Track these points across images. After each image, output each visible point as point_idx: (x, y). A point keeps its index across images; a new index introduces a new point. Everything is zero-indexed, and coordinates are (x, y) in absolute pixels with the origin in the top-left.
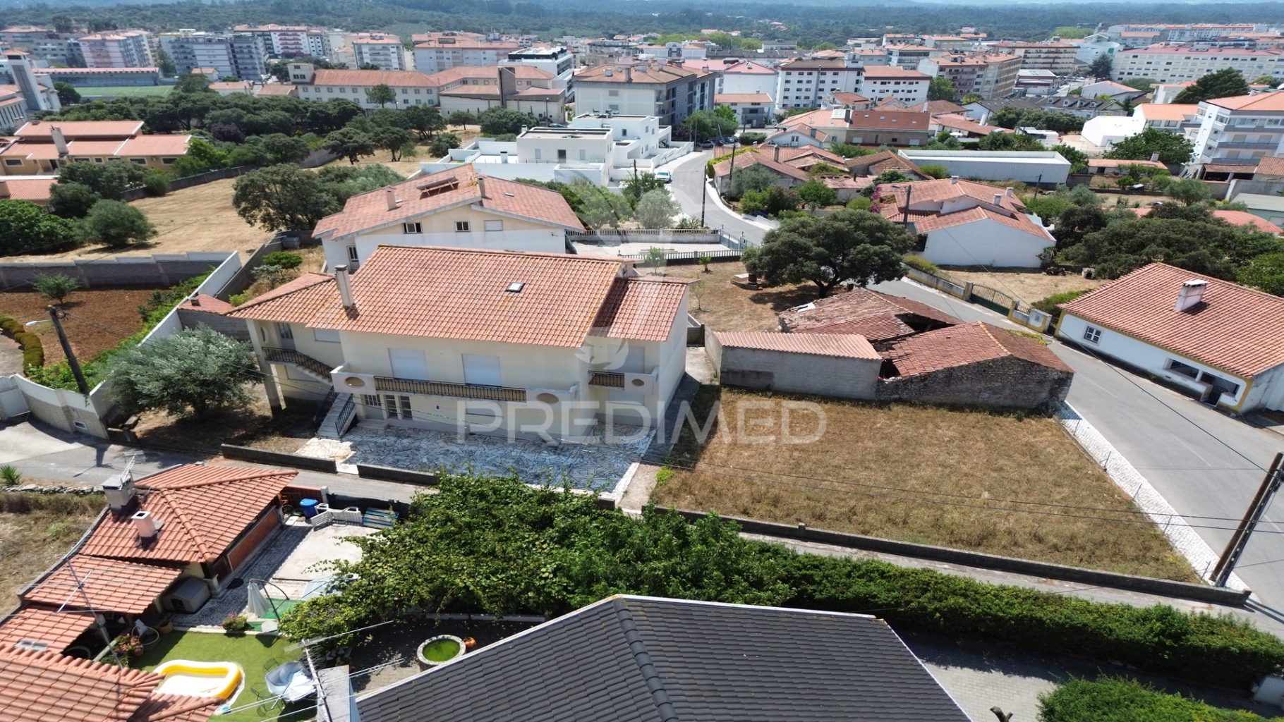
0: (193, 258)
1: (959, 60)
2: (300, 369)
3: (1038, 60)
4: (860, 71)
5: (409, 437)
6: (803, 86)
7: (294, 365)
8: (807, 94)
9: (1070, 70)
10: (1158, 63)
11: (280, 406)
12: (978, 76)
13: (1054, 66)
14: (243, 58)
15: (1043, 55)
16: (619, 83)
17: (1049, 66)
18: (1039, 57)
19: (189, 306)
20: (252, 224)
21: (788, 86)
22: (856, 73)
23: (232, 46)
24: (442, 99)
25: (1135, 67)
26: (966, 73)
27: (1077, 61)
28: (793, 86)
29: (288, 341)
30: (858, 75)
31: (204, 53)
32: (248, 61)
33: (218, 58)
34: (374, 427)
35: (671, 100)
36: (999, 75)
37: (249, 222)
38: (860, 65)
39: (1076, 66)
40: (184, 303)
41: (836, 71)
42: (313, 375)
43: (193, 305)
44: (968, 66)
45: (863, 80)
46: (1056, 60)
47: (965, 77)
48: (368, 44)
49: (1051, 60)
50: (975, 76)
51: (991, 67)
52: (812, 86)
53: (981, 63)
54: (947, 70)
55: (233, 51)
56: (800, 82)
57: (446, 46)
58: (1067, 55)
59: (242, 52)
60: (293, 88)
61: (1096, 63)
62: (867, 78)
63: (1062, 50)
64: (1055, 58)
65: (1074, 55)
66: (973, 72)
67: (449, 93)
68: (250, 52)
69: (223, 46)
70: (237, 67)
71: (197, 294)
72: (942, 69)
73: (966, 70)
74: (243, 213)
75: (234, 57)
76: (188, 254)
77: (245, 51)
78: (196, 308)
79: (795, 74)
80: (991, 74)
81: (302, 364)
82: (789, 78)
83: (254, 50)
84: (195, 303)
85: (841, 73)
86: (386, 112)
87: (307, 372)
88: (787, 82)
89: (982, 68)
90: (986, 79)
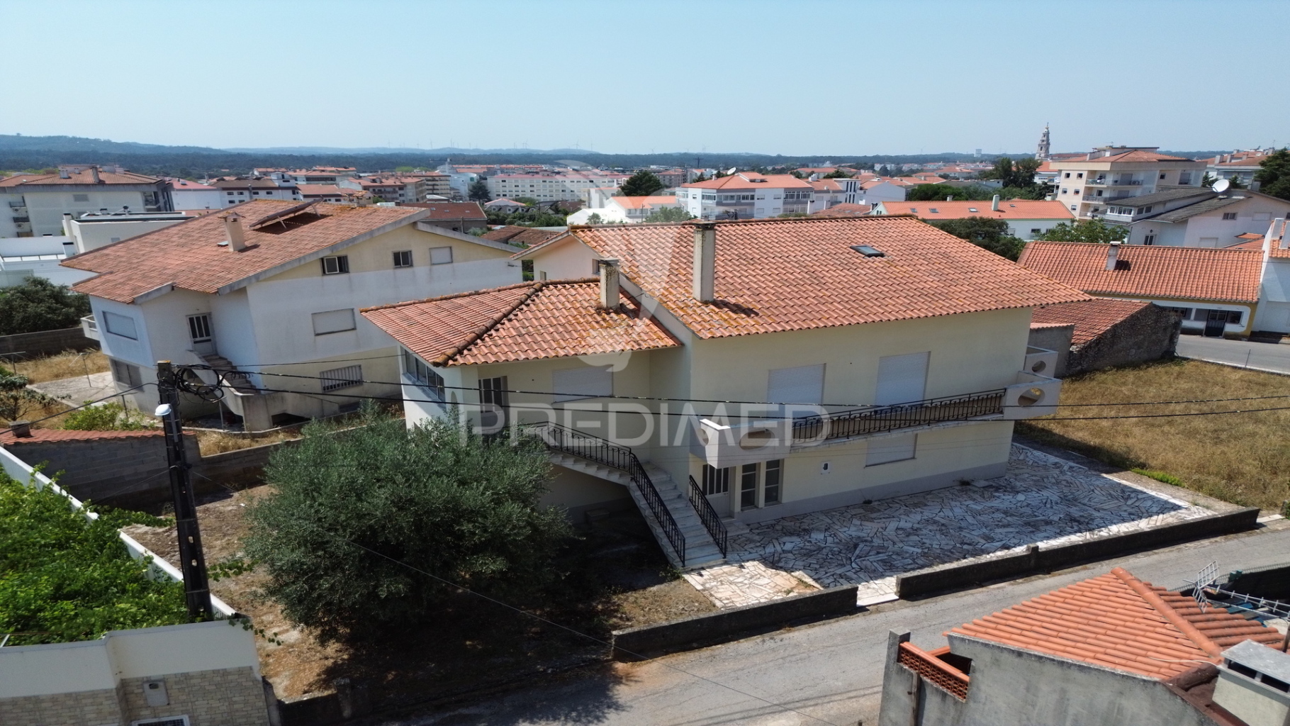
4: (294, 190)
5: (807, 530)
12: (400, 195)
13: (435, 192)
17: (431, 192)
26: (389, 192)
27: (452, 189)
36: (417, 194)
39: (452, 192)
46: (436, 187)
49: (431, 187)
51: (409, 187)
53: (398, 183)
54: (371, 189)
56: (231, 202)
58: (442, 182)
61: (473, 187)
63: (437, 178)
64: (434, 185)
65: (448, 182)
66: (395, 192)
73: (388, 189)
84: (24, 431)
85: (274, 192)
89: (401, 188)
90: (409, 198)
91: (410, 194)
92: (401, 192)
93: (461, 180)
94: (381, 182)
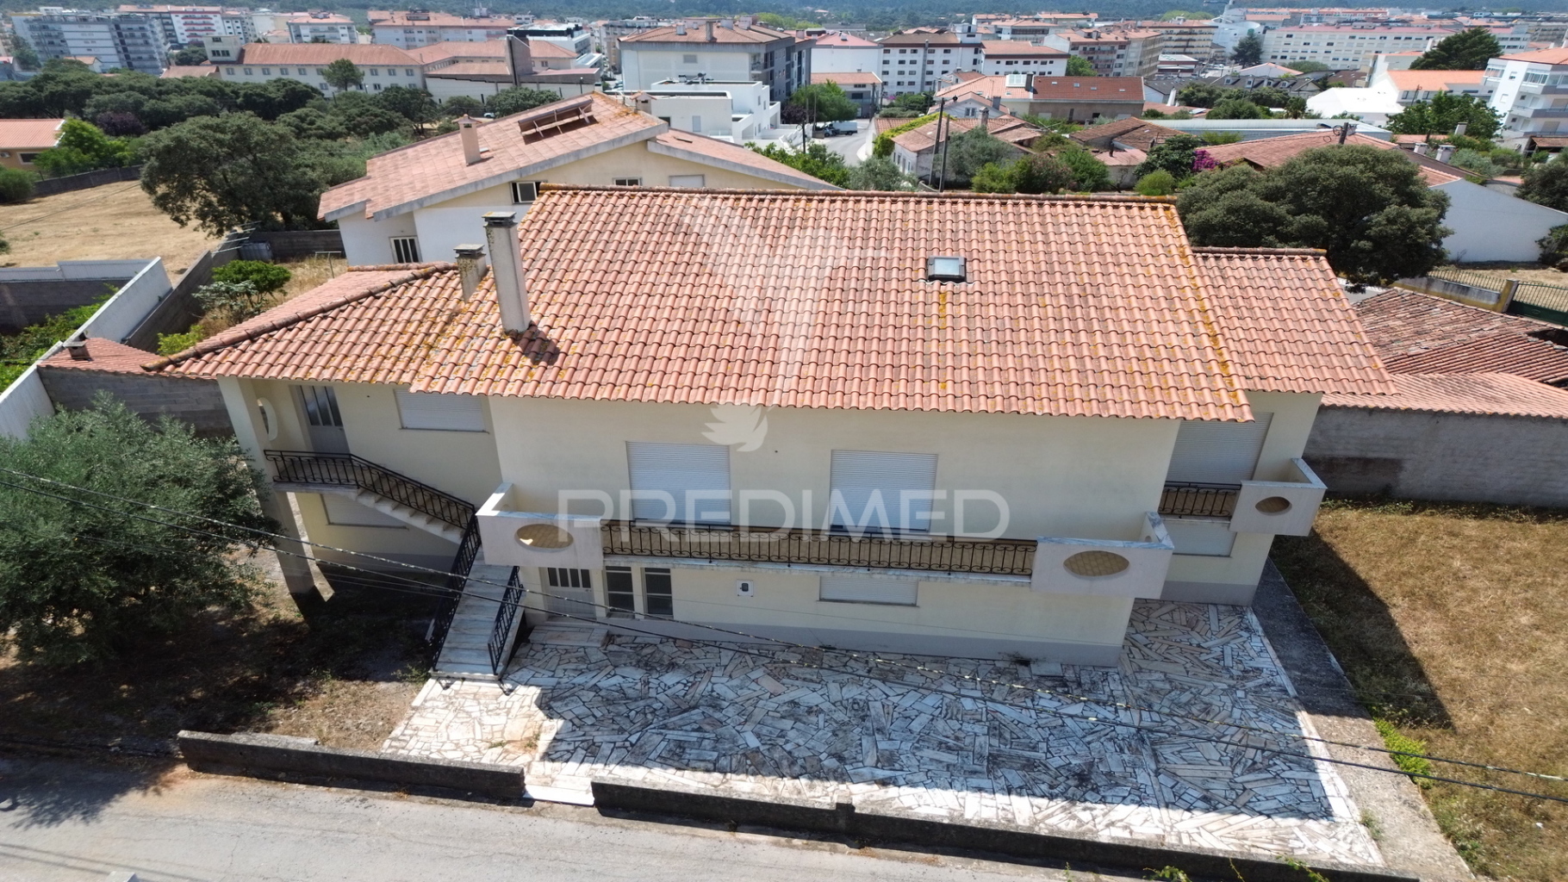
0: (72, 275)
1: (1094, 35)
2: (369, 501)
3: (1168, 44)
4: (978, 47)
5: (672, 666)
6: (907, 68)
7: (352, 494)
8: (912, 78)
9: (1206, 56)
10: (1317, 44)
11: (315, 593)
12: (1118, 57)
13: (1188, 50)
14: (135, 45)
15: (1174, 37)
16: (698, 44)
17: (1181, 50)
18: (1170, 39)
19: (65, 361)
20: (183, 224)
21: (886, 68)
22: (973, 49)
23: (117, 27)
24: (429, 82)
25: (1290, 48)
26: (1104, 52)
27: (1214, 46)
28: (894, 68)
29: (330, 432)
30: (976, 52)
31: (78, 35)
32: (142, 49)
33: (99, 43)
34: (575, 640)
35: (769, 69)
36: (1143, 55)
37: (176, 219)
38: (977, 39)
39: (1213, 51)
40: (55, 356)
41: (947, 47)
42: (402, 516)
43: (75, 357)
44: (1106, 43)
45: (983, 58)
46: (1191, 43)
47: (1102, 57)
48: (308, 24)
49: (1184, 44)
50: (1115, 56)
51: (1134, 45)
52: (918, 68)
53: (1121, 39)
54: (1081, 48)
55: (120, 35)
56: (902, 62)
57: (417, 23)
58: (1203, 37)
59: (132, 36)
60: (213, 69)
61: (1242, 45)
62: (988, 57)
63: (1197, 30)
64: (1189, 40)
65: (1211, 37)
66: (1112, 51)
67: (439, 73)
68: (144, 36)
69: (104, 28)
70: (127, 57)
71: (82, 337)
72: (1074, 46)
73: (1104, 48)
74: (163, 203)
75: (123, 42)
76: (62, 266)
77: (138, 34)
78: (82, 365)
79: (895, 51)
80: (1133, 54)
81: (370, 489)
82: (887, 57)
83: (149, 34)
84: (79, 354)
85: (953, 50)
86: (353, 96)
87: (386, 508)
88: (886, 62)
89: (1122, 46)
90: (1129, 60)
91: (1132, 55)
92: (1120, 52)
93: (1233, 32)
94: (1099, 37)
